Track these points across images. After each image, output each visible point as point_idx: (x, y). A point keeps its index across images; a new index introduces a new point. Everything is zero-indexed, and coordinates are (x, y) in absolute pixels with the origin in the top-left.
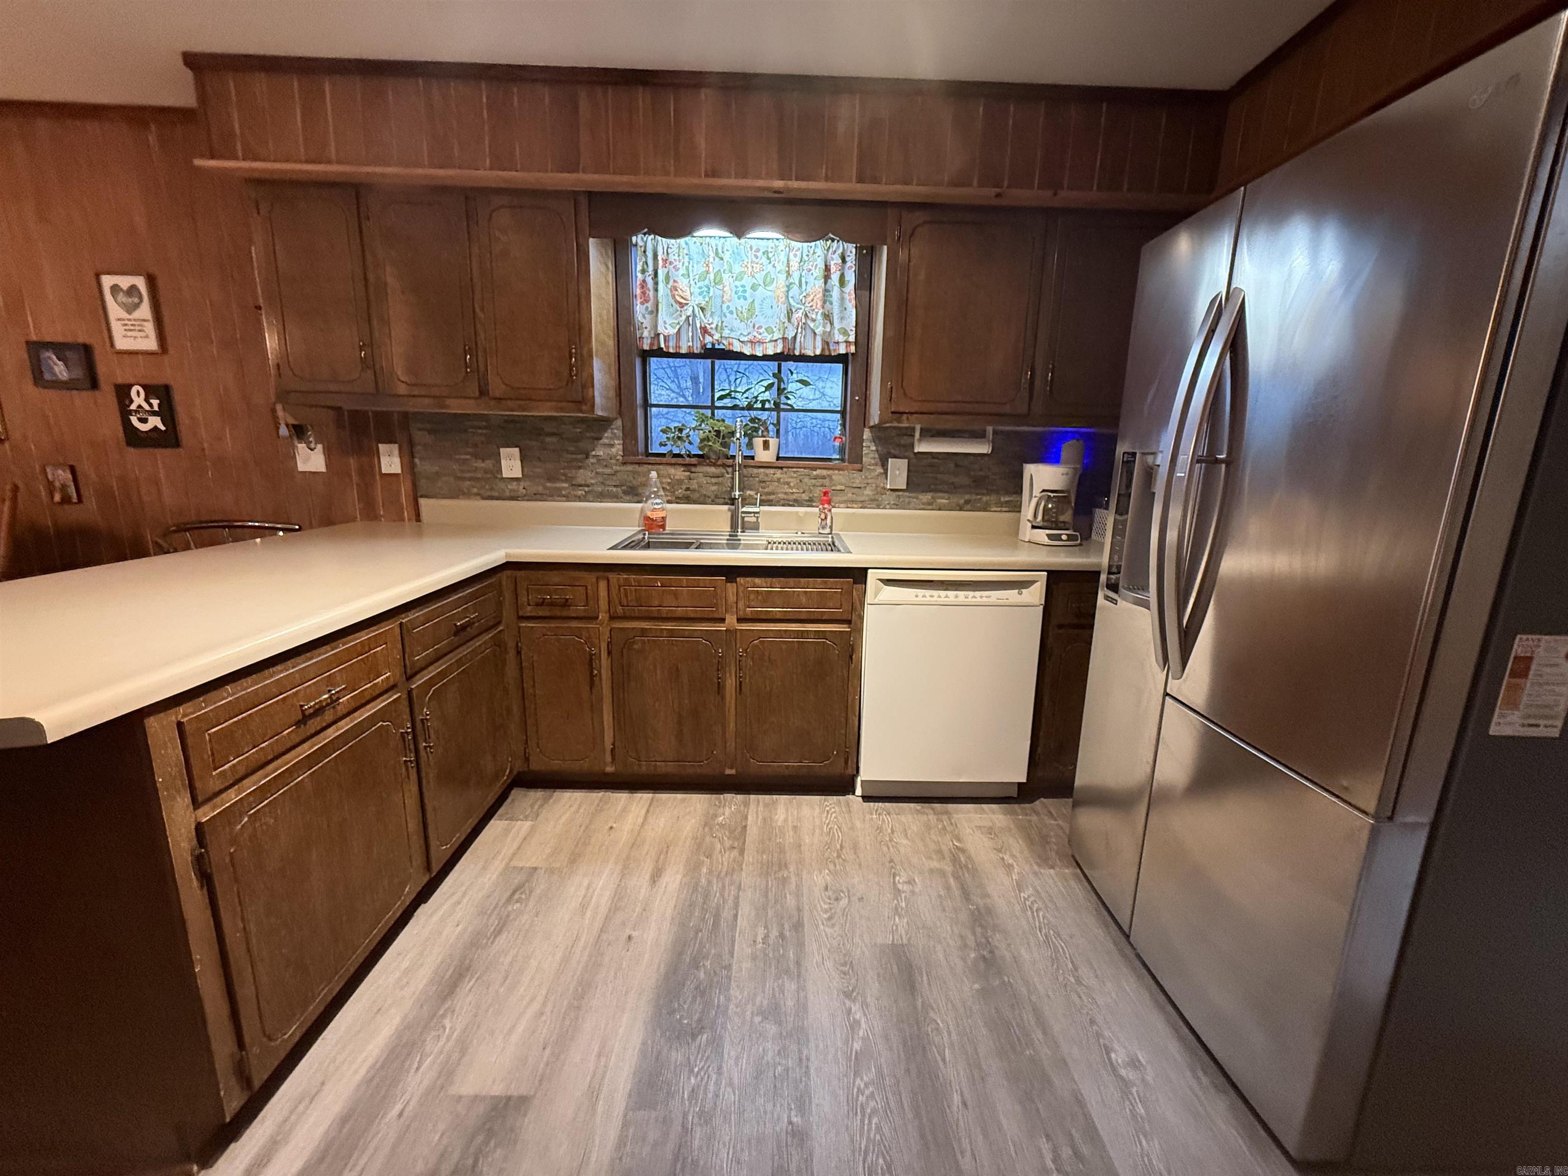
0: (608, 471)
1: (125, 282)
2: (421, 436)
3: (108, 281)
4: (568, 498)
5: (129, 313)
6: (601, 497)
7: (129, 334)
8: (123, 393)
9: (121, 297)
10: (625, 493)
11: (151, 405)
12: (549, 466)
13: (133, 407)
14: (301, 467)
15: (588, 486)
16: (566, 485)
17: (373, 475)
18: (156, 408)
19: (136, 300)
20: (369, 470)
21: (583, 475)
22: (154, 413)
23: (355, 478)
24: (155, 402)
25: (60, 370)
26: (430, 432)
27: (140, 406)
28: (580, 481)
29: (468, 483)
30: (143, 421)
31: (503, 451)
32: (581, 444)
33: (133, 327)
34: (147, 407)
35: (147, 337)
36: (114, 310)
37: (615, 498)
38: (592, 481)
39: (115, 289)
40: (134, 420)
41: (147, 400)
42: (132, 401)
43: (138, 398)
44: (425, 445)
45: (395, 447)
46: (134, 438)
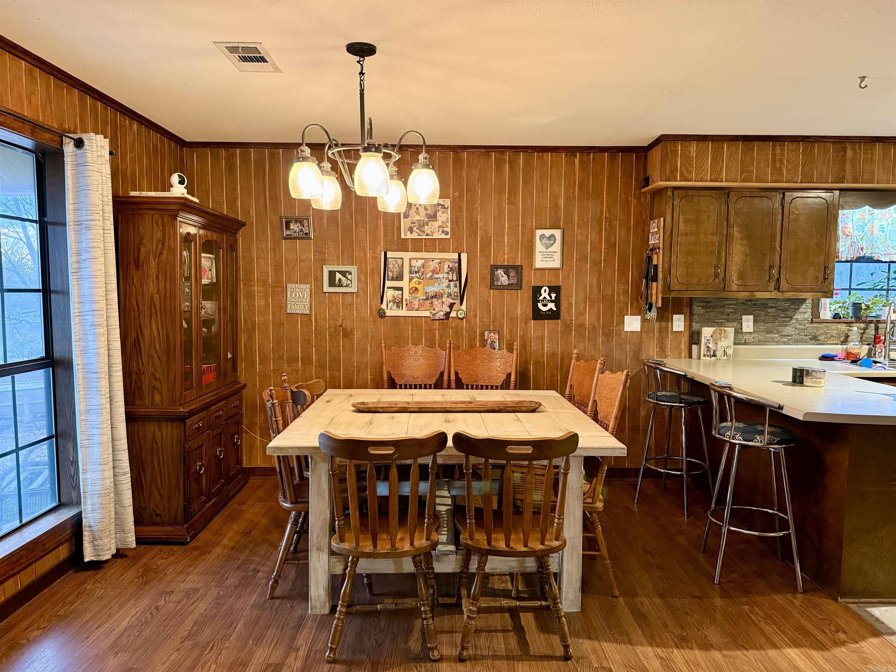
0: (802, 327)
1: (548, 233)
2: (698, 309)
3: (539, 233)
4: (778, 343)
5: (547, 249)
6: (797, 342)
7: (544, 259)
8: (537, 291)
9: (545, 241)
10: (811, 339)
11: (551, 297)
12: (769, 325)
13: (541, 298)
14: (627, 328)
15: (790, 336)
16: (777, 336)
17: (667, 333)
18: (553, 298)
19: (552, 242)
20: (666, 329)
21: (788, 330)
22: (552, 301)
23: (656, 334)
24: (553, 296)
25: (503, 279)
26: (703, 307)
27: (545, 298)
28: (785, 333)
31: (744, 317)
32: (787, 313)
33: (546, 256)
34: (548, 298)
35: (554, 260)
36: (539, 247)
37: (807, 343)
38: (793, 333)
40: (540, 305)
41: (549, 294)
42: (541, 295)
43: (544, 293)
44: (699, 315)
45: (682, 316)
46: (537, 315)
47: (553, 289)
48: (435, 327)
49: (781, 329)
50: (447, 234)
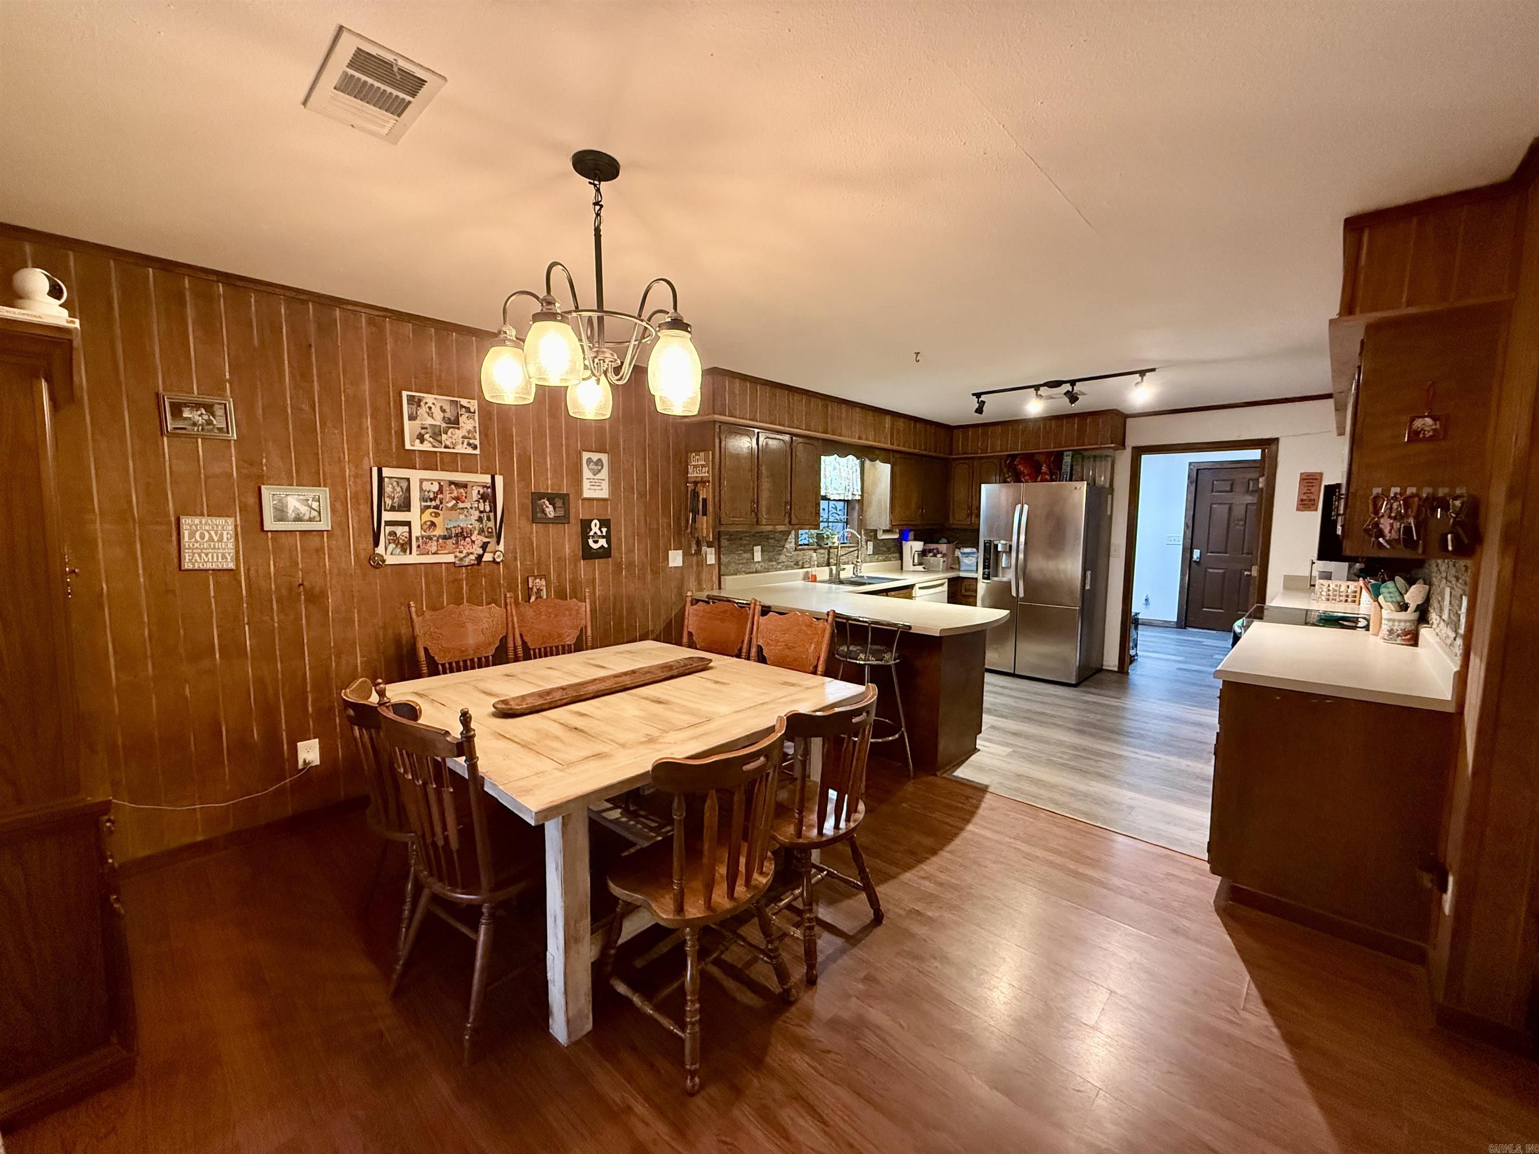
0: (790, 555)
1: (595, 456)
2: (725, 542)
3: (586, 455)
4: (776, 570)
5: (595, 475)
6: (788, 567)
7: (592, 487)
8: (586, 525)
9: (592, 466)
10: (795, 564)
11: (602, 532)
12: (771, 554)
13: (592, 533)
14: (672, 564)
15: (783, 563)
16: (775, 563)
17: (702, 566)
18: (604, 534)
19: (600, 468)
20: (701, 563)
21: (782, 558)
22: (603, 537)
23: (695, 568)
24: (604, 530)
25: (550, 511)
26: (729, 540)
27: (595, 533)
28: (780, 561)
29: (741, 566)
30: (596, 542)
31: (755, 548)
32: (781, 543)
33: (594, 484)
34: (599, 533)
35: (602, 489)
36: (587, 473)
37: (792, 568)
38: (785, 560)
39: (589, 460)
40: (591, 541)
41: (600, 529)
42: (591, 530)
43: (595, 527)
44: (725, 547)
45: (713, 549)
46: (588, 554)
47: (604, 523)
48: (460, 577)
49: (777, 557)
50: (475, 448)
